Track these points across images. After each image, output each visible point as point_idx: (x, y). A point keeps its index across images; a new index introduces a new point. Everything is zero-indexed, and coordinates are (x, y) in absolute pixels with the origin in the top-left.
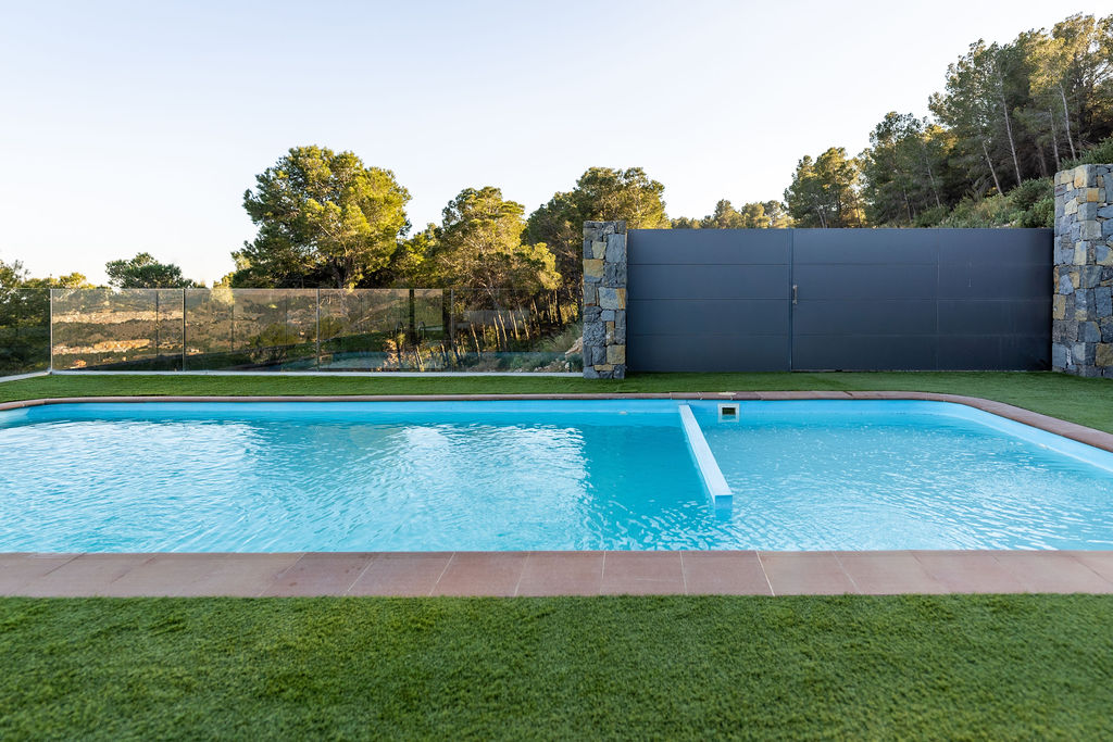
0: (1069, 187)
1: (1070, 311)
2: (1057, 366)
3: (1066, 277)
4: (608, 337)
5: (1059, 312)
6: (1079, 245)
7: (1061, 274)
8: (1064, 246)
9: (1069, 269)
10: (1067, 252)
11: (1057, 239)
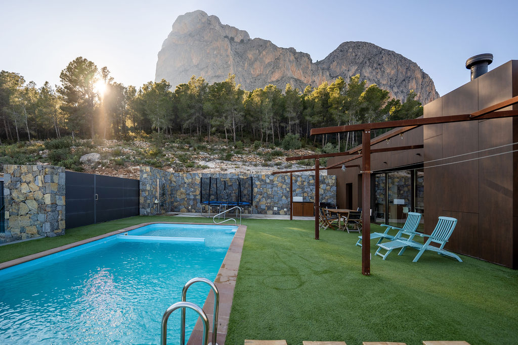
0: (144, 171)
1: (145, 201)
2: (141, 214)
3: (144, 192)
4: (59, 217)
5: (142, 200)
6: (147, 185)
7: (142, 192)
8: (143, 185)
9: (145, 190)
10: (144, 187)
11: (140, 183)
